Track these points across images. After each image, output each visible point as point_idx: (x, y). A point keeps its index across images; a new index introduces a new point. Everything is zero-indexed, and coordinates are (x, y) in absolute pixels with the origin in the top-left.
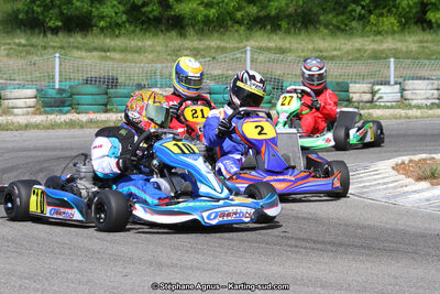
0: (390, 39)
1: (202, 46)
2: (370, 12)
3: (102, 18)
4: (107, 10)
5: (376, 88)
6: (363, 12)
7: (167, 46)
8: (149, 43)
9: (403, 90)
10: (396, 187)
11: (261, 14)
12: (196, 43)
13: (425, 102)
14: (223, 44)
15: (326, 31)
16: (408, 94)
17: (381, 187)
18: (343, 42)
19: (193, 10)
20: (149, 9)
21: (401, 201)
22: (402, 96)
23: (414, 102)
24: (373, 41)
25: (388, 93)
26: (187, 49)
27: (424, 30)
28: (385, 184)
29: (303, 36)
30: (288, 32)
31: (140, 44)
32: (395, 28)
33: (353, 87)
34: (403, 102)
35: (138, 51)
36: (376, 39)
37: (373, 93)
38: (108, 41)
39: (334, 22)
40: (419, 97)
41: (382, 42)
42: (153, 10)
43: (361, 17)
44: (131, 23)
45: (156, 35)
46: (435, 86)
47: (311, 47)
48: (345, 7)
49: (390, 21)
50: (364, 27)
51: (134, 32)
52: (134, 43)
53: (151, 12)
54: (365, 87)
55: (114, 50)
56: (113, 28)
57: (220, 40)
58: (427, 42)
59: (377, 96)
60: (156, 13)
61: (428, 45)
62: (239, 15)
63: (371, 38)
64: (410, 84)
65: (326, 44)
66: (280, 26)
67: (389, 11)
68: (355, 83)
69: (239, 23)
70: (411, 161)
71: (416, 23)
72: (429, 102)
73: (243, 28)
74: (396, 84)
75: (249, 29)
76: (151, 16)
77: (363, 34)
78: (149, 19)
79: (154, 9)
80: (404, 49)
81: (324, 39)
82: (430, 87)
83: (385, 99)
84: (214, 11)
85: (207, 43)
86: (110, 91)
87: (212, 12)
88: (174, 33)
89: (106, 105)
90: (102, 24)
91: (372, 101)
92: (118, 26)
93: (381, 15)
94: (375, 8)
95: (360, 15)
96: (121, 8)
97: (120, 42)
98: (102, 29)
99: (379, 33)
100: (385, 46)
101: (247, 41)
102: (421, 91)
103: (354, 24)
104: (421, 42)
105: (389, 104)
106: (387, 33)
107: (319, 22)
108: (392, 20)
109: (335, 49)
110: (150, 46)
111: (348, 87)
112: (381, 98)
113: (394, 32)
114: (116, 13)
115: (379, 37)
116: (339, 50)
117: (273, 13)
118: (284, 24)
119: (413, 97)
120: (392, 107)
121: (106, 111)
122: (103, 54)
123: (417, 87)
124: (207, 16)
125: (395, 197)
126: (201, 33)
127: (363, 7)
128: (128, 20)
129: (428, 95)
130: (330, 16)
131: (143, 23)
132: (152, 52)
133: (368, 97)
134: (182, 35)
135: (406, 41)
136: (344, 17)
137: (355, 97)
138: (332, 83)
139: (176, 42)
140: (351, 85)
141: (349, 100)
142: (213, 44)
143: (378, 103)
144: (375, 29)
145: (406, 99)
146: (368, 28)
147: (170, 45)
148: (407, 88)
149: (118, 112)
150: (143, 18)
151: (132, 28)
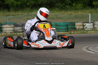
1: (16, 14)
2: (73, 2)
5: (85, 24)
6: (70, 2)
7: (4, 14)
9: (94, 25)
12: (14, 13)
15: (58, 9)
16: (96, 26)
18: (64, 12)
22: (94, 27)
24: (74, 12)
25: (89, 26)
26: (11, 15)
33: (77, 24)
37: (84, 26)
39: (61, 6)
43: (70, 4)
57: (22, 12)
58: (93, 12)
59: (85, 27)
61: (94, 13)
62: (28, 4)
63: (74, 11)
68: (77, 22)
69: (28, 7)
71: (88, 6)
73: (30, 8)
74: (91, 23)
77: (71, 10)
81: (57, 12)
83: (88, 28)
85: (18, 13)
91: (83, 29)
93: (77, 3)
101: (31, 12)
103: (68, 6)
104: (91, 12)
105: (89, 30)
111: (75, 24)
112: (86, 27)
113: (81, 9)
115: (76, 11)
117: (40, 3)
120: (90, 31)
124: (17, 4)
130: (59, 4)
133: (82, 27)
137: (77, 27)
138: (69, 22)
139: (7, 13)
140: (76, 23)
141: (75, 29)
142: (20, 13)
143: (85, 30)
144: (75, 8)
145: (95, 28)
146: (72, 8)
147: (5, 14)
148: (95, 24)
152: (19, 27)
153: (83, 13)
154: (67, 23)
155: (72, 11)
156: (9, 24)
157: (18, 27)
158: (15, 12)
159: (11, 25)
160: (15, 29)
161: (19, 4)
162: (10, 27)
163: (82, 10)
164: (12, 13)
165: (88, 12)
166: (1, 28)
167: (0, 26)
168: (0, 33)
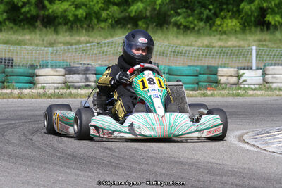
0: (233, 38)
1: (73, 41)
2: (216, 15)
5: (241, 72)
6: (210, 14)
7: (43, 40)
8: (28, 37)
9: (264, 74)
12: (68, 38)
14: (91, 40)
16: (269, 78)
18: (194, 39)
19: (65, 11)
22: (264, 80)
23: (274, 85)
24: (219, 39)
25: (252, 77)
26: (61, 43)
27: (262, 30)
31: (20, 38)
32: (238, 29)
33: (221, 71)
34: (265, 85)
35: (19, 43)
36: (222, 37)
37: (239, 77)
40: (278, 81)
41: (226, 40)
42: (30, 10)
43: (208, 19)
45: (35, 33)
49: (233, 23)
50: (211, 27)
51: (12, 28)
52: (14, 37)
53: (28, 12)
54: (232, 71)
57: (88, 36)
58: (265, 40)
59: (242, 79)
60: (33, 13)
61: (267, 43)
63: (218, 37)
64: (270, 69)
65: (179, 42)
68: (221, 67)
69: (104, 21)
71: (256, 25)
74: (257, 69)
76: (29, 15)
78: (27, 18)
81: (177, 37)
83: (249, 81)
85: (78, 38)
87: (81, 12)
88: (49, 30)
89: (3, 82)
91: (237, 84)
93: (225, 17)
94: (220, 11)
95: (207, 17)
99: (224, 33)
100: (230, 43)
101: (112, 37)
103: (202, 24)
104: (260, 41)
105: (253, 86)
106: (230, 33)
109: (188, 45)
110: (29, 40)
111: (217, 71)
112: (245, 81)
113: (236, 32)
115: (224, 37)
116: (191, 46)
117: (133, 14)
119: (274, 80)
120: (255, 89)
121: (4, 88)
123: (277, 72)
124: (76, 16)
126: (71, 29)
127: (210, 10)
128: (8, 19)
131: (21, 21)
132: (31, 44)
133: (234, 80)
134: (56, 32)
135: (247, 40)
137: (223, 80)
138: (202, 67)
139: (51, 37)
140: (219, 69)
141: (217, 82)
142: (83, 39)
143: (242, 86)
144: (220, 29)
145: (267, 83)
146: (214, 28)
147: (46, 39)
148: (268, 72)
149: (13, 88)
150: (21, 17)
151: (11, 25)
152: (77, 75)
153: (242, 43)
154: (198, 69)
155: (213, 37)
156: (52, 67)
157: (75, 74)
158: (71, 36)
159: (58, 69)
160: (68, 80)
161: (80, 16)
162: (55, 73)
163: (239, 36)
164: (64, 37)
165: (254, 41)
166: (32, 77)
167: (30, 71)
168: (30, 88)
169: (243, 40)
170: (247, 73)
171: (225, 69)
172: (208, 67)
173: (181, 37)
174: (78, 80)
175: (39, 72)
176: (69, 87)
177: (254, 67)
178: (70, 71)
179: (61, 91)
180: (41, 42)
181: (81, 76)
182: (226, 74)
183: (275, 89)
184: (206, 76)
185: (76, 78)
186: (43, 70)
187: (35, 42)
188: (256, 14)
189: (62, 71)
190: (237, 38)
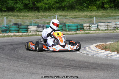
0: (94, 12)
1: (44, 15)
2: (89, 5)
3: (17, 7)
4: (18, 5)
5: (91, 25)
6: (87, 5)
10: (96, 52)
11: (60, 6)
12: (42, 14)
13: (104, 29)
14: (50, 14)
16: (99, 27)
17: (92, 52)
18: (82, 13)
19: (42, 5)
20: (30, 5)
21: (97, 55)
22: (97, 27)
23: (101, 29)
24: (90, 13)
25: (94, 26)
27: (103, 10)
28: (93, 51)
29: (71, 12)
30: (67, 11)
32: (96, 9)
33: (85, 25)
34: (98, 29)
35: (27, 16)
37: (90, 27)
38: (19, 14)
39: (79, 8)
41: (92, 13)
44: (25, 9)
45: (32, 12)
46: (106, 25)
47: (73, 14)
48: (82, 4)
49: (94, 7)
51: (26, 11)
52: (26, 14)
53: (30, 6)
55: (20, 16)
56: (20, 10)
57: (49, 13)
59: (91, 27)
60: (32, 6)
61: (105, 14)
62: (54, 6)
64: (100, 24)
65: (77, 14)
66: (65, 9)
67: (94, 5)
69: (54, 8)
70: (100, 44)
71: (101, 8)
72: (105, 29)
73: (55, 10)
74: (96, 24)
75: (57, 10)
77: (87, 11)
78: (30, 8)
79: (31, 5)
80: (98, 15)
82: (105, 25)
83: (93, 28)
84: (47, 5)
85: (45, 14)
86: (20, 27)
88: (36, 11)
89: (18, 31)
90: (17, 9)
91: (89, 29)
92: (22, 10)
93: (92, 6)
94: (90, 4)
95: (86, 6)
96: (22, 5)
97: (22, 14)
98: (17, 11)
99: (91, 11)
100: (93, 14)
102: (102, 26)
103: (85, 8)
104: (102, 13)
106: (93, 10)
107: (75, 8)
108: (95, 7)
109: (80, 15)
114: (21, 6)
115: (91, 12)
116: (81, 15)
117: (63, 6)
118: (66, 9)
119: (101, 27)
120: (95, 30)
121: (18, 32)
122: (17, 17)
123: (102, 25)
124: (45, 7)
125: (96, 54)
126: (44, 11)
127: (87, 4)
128: (24, 8)
129: (104, 27)
130: (78, 6)
131: (28, 9)
133: (88, 28)
134: (39, 12)
136: (82, 7)
137: (85, 28)
138: (79, 24)
139: (37, 14)
140: (84, 25)
141: (83, 29)
142: (47, 14)
143: (91, 29)
144: (90, 9)
146: (88, 9)
147: (35, 14)
149: (21, 32)
150: (28, 7)
151: (25, 10)
152: (40, 28)
153: (97, 14)
154: (77, 25)
156: (33, 26)
158: (44, 13)
163: (96, 11)
166: (27, 29)
167: (26, 27)
168: (27, 32)
169: (97, 13)
170: (93, 25)
171: (86, 25)
172: (80, 24)
173: (78, 12)
174: (41, 29)
175: (29, 27)
176: (38, 32)
177: (95, 24)
178: (38, 27)
179: (36, 33)
180: (34, 16)
181: (42, 28)
182: (86, 26)
183: (101, 30)
184: (80, 27)
185: (40, 29)
186: (30, 27)
187: (32, 15)
188: (101, 5)
189: (36, 27)
190: (95, 12)
